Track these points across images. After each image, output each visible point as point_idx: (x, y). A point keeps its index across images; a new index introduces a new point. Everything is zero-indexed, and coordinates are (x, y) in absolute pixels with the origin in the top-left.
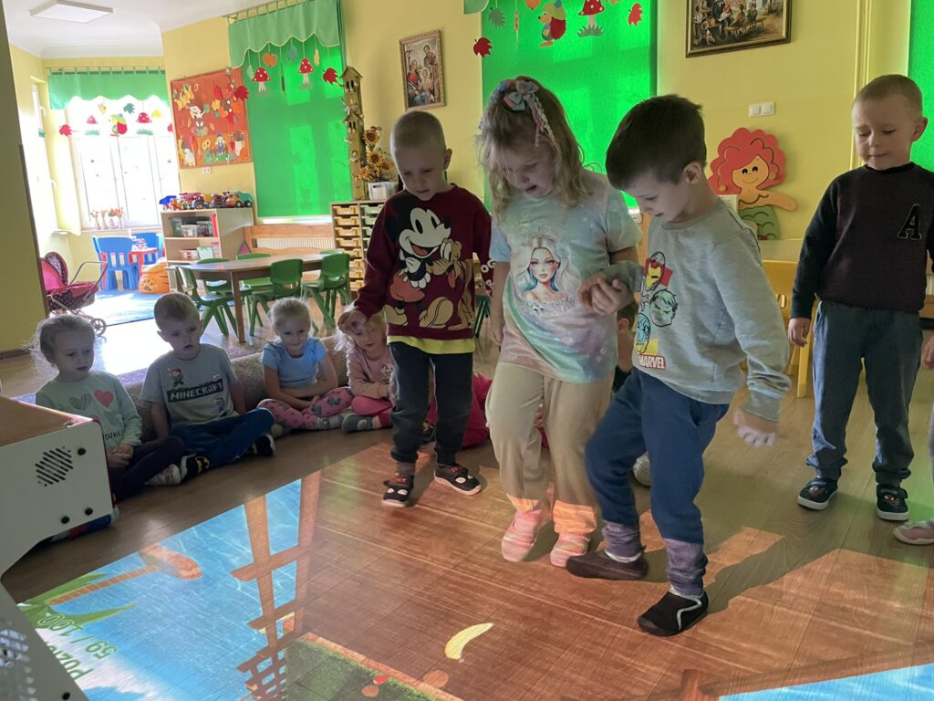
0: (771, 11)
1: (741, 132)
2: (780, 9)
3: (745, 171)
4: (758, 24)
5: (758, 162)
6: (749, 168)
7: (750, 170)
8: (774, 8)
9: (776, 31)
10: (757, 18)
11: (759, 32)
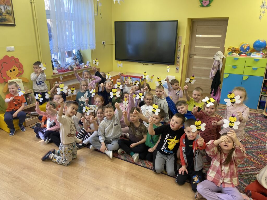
0: (7, 13)
1: (6, 57)
2: (11, 13)
3: (11, 71)
4: (4, 17)
5: (14, 67)
6: (12, 70)
7: (12, 71)
8: (8, 12)
9: (10, 21)
10: (3, 14)
11: (4, 20)
